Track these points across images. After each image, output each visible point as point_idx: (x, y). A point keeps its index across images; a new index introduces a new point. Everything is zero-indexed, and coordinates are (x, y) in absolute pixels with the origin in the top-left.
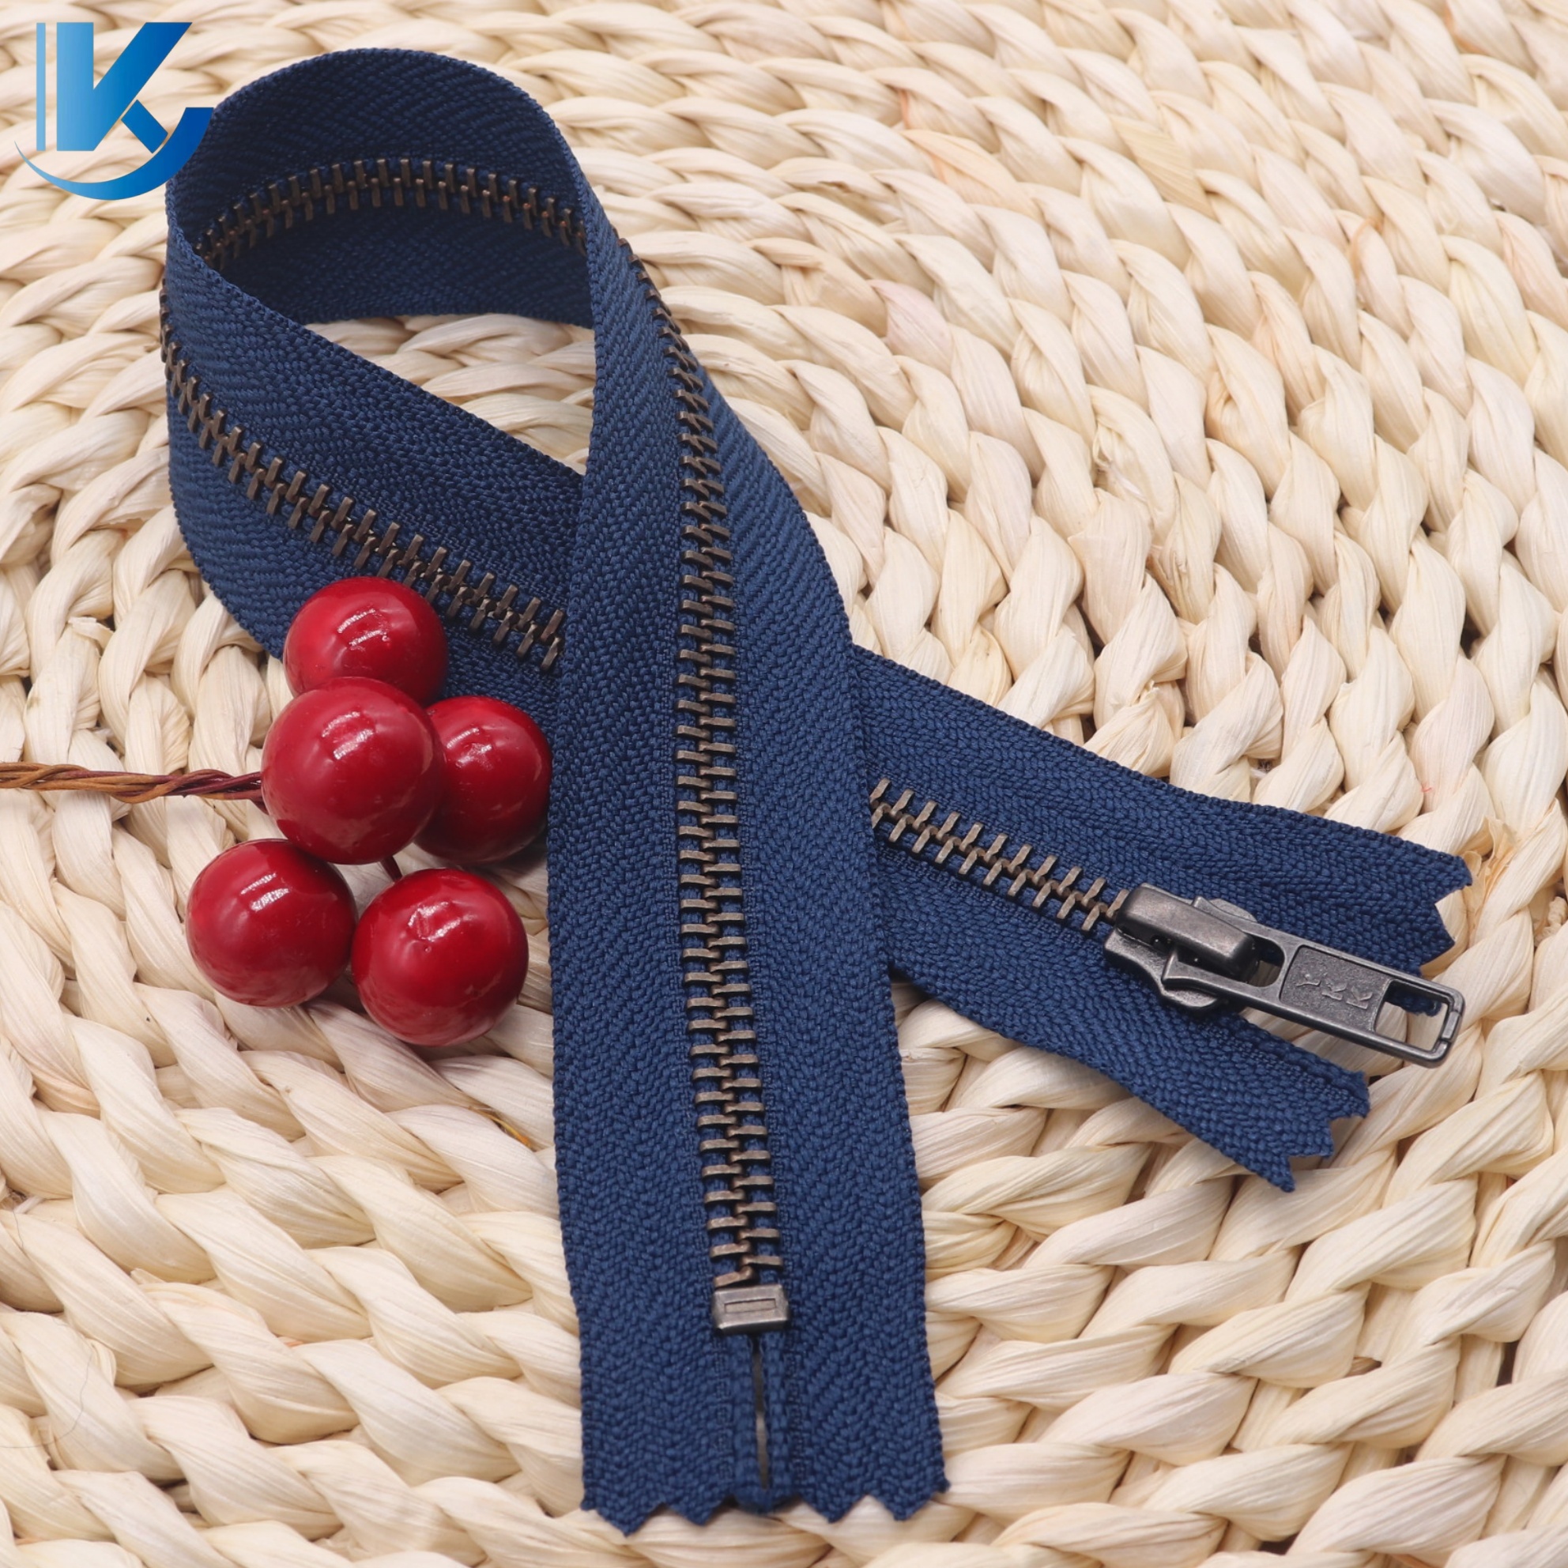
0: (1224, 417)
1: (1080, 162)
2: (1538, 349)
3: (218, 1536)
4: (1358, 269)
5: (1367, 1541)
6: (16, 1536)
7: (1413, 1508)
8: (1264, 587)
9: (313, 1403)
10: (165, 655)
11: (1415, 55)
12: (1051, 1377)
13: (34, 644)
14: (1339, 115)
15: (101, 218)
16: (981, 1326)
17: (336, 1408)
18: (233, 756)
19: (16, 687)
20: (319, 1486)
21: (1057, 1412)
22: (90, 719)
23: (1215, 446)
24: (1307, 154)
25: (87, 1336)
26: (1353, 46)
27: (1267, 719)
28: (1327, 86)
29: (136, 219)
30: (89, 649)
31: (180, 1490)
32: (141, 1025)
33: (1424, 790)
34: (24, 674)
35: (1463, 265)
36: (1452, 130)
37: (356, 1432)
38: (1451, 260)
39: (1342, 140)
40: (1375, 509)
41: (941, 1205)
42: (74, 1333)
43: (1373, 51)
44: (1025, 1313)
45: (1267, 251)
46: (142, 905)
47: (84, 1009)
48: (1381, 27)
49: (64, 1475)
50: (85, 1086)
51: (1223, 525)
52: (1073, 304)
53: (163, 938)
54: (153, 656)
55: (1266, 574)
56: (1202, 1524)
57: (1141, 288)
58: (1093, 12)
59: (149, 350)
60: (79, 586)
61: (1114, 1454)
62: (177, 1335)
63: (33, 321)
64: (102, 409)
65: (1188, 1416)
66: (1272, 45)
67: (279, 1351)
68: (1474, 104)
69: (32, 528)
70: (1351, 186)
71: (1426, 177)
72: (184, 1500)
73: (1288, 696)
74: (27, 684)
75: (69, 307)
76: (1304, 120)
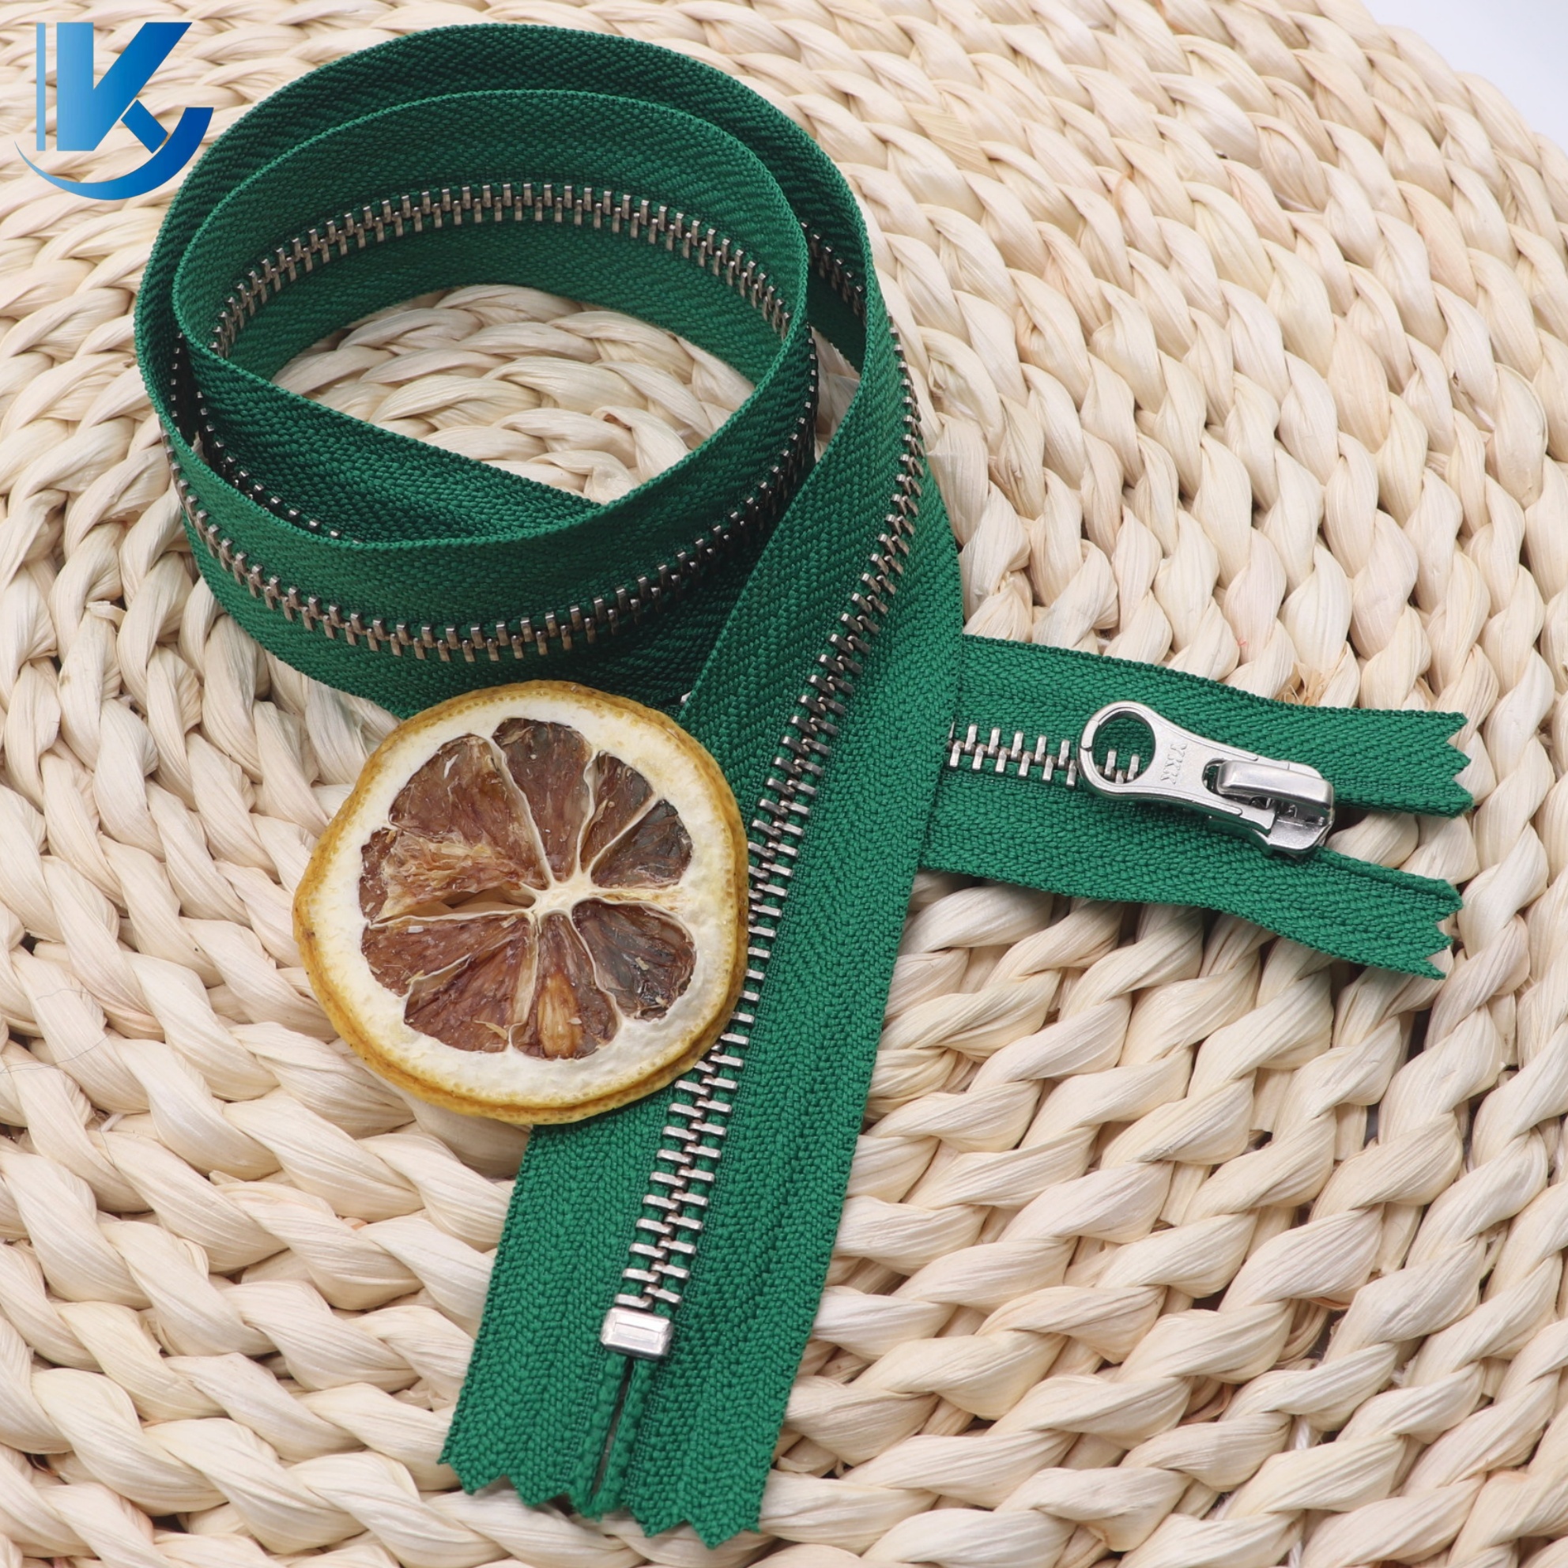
0: (1032, 343)
1: (885, 142)
2: (1274, 269)
3: (316, 1401)
4: (1122, 213)
5: (1288, 1292)
6: (140, 1418)
7: (1322, 1258)
8: (1086, 484)
9: (383, 1276)
10: (173, 627)
11: (1137, 37)
12: (1010, 1183)
13: (59, 629)
14: (1086, 90)
15: (75, 258)
16: (940, 1142)
17: (403, 1278)
18: (241, 711)
19: (48, 667)
20: (398, 1349)
21: (1017, 1210)
22: (113, 690)
23: (1031, 370)
24: (1065, 122)
25: (179, 1236)
26: (1089, 34)
27: (1107, 596)
28: (1074, 67)
29: (105, 256)
30: (105, 629)
31: (277, 1361)
32: (192, 957)
33: (1240, 645)
34: (53, 654)
35: (1204, 205)
36: (1175, 96)
37: (422, 1295)
38: (1194, 201)
39: (1091, 108)
40: (1167, 410)
41: (897, 1043)
42: (167, 1234)
43: (1103, 35)
44: (980, 1129)
45: (1045, 203)
46: (179, 849)
47: (139, 946)
48: (1107, 18)
49: (176, 1361)
50: (148, 1012)
51: (1045, 435)
52: (896, 259)
53: (200, 877)
54: (162, 629)
55: (1087, 472)
56: (1151, 1294)
57: (949, 241)
58: (877, 20)
59: (128, 366)
60: (93, 573)
61: (1067, 1241)
62: (257, 1228)
63: (28, 350)
64: (94, 421)
65: (1128, 1202)
66: (1024, 36)
67: (348, 1235)
68: (1190, 74)
69: (46, 528)
70: (1106, 146)
71: (1162, 135)
72: (281, 1370)
73: (1120, 575)
74: (57, 663)
75: (56, 336)
76: (1057, 95)
